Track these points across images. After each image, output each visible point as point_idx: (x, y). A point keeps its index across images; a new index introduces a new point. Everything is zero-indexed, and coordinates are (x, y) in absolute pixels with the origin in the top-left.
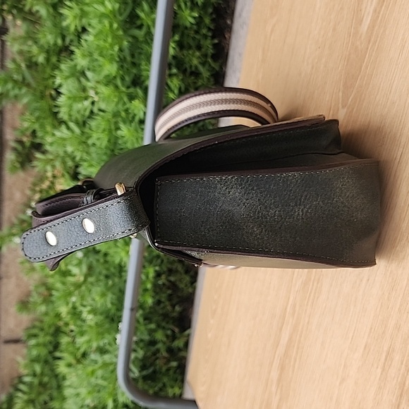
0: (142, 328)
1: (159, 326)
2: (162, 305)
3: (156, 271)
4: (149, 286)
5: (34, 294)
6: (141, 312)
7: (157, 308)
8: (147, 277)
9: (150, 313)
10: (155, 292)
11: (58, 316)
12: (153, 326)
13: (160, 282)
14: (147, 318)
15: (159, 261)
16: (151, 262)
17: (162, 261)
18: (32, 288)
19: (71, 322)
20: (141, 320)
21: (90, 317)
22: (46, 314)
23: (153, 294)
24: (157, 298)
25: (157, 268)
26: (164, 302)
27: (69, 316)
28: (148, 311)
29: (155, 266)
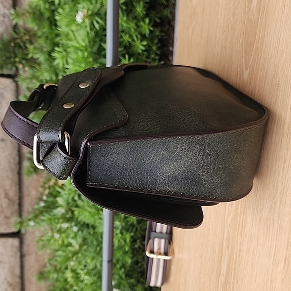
0: (124, 282)
1: (138, 282)
2: (140, 265)
3: (132, 237)
4: (127, 249)
5: (48, 265)
6: (123, 270)
7: (136, 267)
8: (125, 241)
9: (130, 271)
10: (133, 253)
11: (66, 280)
12: (132, 281)
13: (136, 246)
14: (128, 275)
15: (134, 229)
16: (127, 230)
17: (137, 229)
18: (46, 261)
19: (75, 284)
20: (123, 276)
21: (86, 277)
22: (57, 280)
23: (131, 255)
24: (135, 258)
25: (132, 234)
26: (141, 262)
27: (73, 280)
28: (128, 269)
29: (131, 232)
